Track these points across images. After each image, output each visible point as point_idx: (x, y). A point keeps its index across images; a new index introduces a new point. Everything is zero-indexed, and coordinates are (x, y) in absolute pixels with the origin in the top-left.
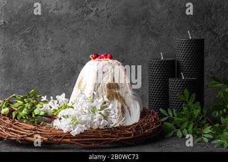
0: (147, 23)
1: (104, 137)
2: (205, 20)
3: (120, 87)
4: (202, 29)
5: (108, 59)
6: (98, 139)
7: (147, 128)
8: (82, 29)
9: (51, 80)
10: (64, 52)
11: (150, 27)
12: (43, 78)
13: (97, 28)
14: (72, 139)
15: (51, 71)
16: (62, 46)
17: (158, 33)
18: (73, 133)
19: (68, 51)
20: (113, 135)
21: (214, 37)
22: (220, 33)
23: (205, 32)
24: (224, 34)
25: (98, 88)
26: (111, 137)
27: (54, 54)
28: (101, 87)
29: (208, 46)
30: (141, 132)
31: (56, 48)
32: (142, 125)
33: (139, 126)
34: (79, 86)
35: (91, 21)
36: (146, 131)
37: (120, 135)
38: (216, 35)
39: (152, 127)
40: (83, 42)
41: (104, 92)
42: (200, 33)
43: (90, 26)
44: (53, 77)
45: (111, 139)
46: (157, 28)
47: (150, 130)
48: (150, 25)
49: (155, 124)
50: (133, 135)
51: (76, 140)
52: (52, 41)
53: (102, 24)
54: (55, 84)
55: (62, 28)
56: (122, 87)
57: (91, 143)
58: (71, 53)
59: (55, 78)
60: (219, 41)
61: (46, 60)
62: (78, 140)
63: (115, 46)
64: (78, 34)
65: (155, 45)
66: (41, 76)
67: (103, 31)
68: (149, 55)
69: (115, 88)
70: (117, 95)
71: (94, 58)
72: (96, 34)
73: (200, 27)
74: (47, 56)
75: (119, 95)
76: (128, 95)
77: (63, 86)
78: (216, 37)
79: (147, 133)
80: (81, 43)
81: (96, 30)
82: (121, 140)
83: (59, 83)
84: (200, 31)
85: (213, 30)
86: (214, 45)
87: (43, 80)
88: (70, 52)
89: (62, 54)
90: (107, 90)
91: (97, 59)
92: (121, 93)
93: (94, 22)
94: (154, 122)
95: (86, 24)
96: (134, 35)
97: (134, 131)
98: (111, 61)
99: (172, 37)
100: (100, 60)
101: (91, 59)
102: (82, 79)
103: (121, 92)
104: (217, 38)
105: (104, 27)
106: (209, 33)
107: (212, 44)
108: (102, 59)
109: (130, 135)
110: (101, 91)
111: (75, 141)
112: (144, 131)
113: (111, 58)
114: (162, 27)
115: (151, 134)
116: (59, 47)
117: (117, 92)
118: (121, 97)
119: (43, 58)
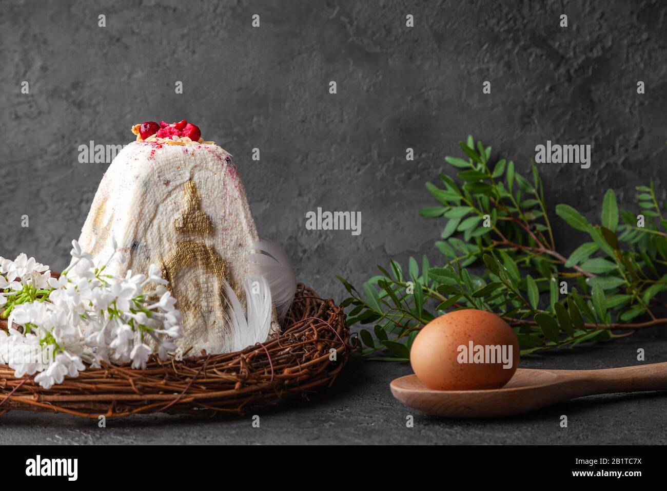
0: (343, 18)
1: (144, 390)
2: (525, 11)
3: (220, 227)
4: (516, 41)
5: (186, 139)
6: (124, 397)
7: (292, 361)
8: (138, 34)
9: (38, 191)
10: (80, 105)
11: (351, 30)
12: (12, 187)
13: (186, 30)
14: (43, 397)
15: (39, 164)
16: (75, 86)
17: (377, 49)
18: (41, 379)
19: (94, 102)
20: (174, 385)
21: (552, 66)
22: (572, 54)
23: (525, 48)
24: (583, 57)
25: (146, 230)
26: (167, 392)
27: (49, 112)
28: (155, 227)
29: (535, 94)
30: (268, 375)
31: (55, 91)
32: (273, 355)
33: (262, 356)
34: (95, 220)
35: (166, 8)
36: (286, 372)
37: (195, 386)
38: (559, 59)
39: (308, 359)
40: (139, 74)
41: (167, 246)
42: (509, 52)
43: (164, 24)
44: (45, 183)
45: (165, 397)
46: (374, 34)
47: (301, 368)
48: (351, 23)
49: (319, 347)
50: (237, 385)
51: (55, 397)
52: (44, 69)
53: (201, 19)
54: (49, 204)
55: (77, 29)
56: (225, 229)
57: (104, 407)
58: (101, 108)
59: (50, 185)
60: (570, 79)
61: (23, 128)
62: (61, 398)
63: (239, 89)
64: (126, 47)
65: (365, 88)
66: (8, 179)
67: (202, 39)
68: (346, 117)
69: (201, 232)
70: (206, 252)
71: (144, 136)
72: (180, 49)
73: (509, 31)
74: (27, 116)
75: (214, 252)
76: (243, 254)
77: (75, 212)
78: (557, 67)
79: (286, 378)
80: (135, 76)
81: (183, 37)
82: (196, 400)
83: (63, 200)
84: (509, 45)
85: (551, 43)
86: (551, 89)
87: (13, 191)
88: (98, 103)
89: (75, 110)
90: (175, 236)
91: (152, 138)
92: (220, 248)
93: (175, 10)
94: (317, 341)
95: (150, 18)
96: (300, 54)
97: (244, 371)
98: (191, 145)
99: (419, 62)
100: (161, 140)
101: (134, 139)
102: (105, 200)
103: (222, 244)
104: (562, 70)
105: (208, 27)
106: (539, 52)
107: (547, 88)
108: (167, 139)
109: (230, 384)
110: (156, 241)
111: (54, 403)
112: (280, 371)
113: (195, 136)
114: (389, 31)
115: (303, 382)
116: (65, 87)
117: (208, 243)
118: (219, 260)
119: (15, 123)
